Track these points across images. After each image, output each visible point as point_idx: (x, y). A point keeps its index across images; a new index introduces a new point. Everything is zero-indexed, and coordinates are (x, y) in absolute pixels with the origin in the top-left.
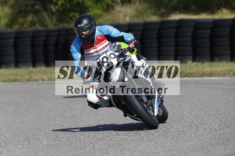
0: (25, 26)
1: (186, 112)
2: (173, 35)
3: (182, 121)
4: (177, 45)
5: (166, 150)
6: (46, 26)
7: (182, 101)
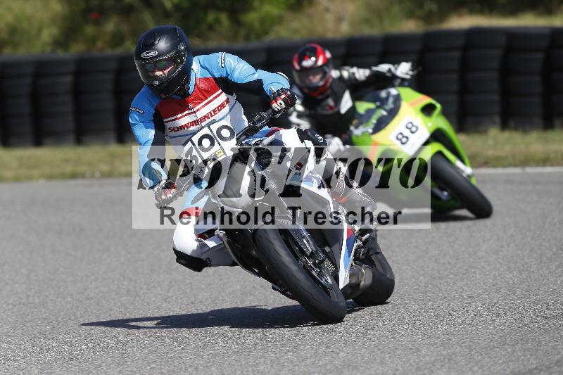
0: (100, 44)
1: (486, 252)
3: (475, 273)
5: (435, 343)
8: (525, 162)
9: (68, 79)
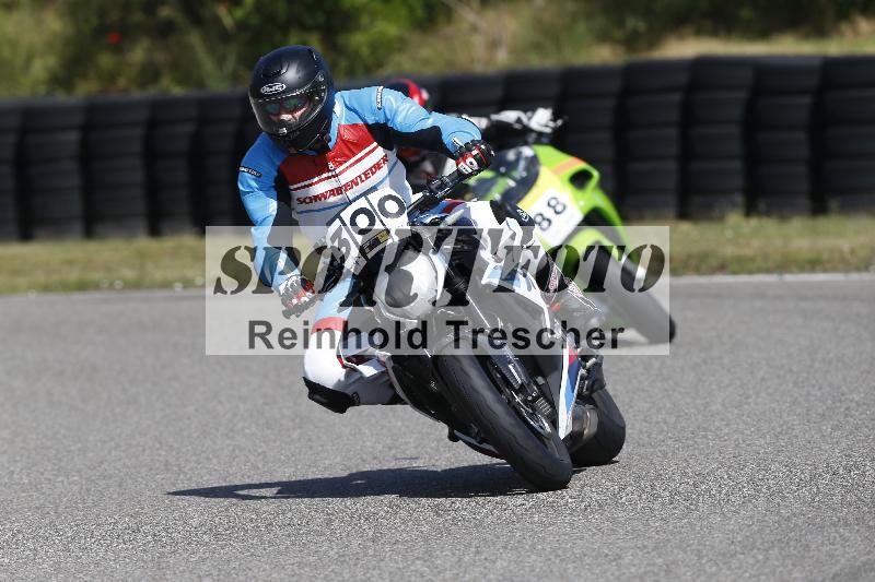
0: (122, 82)
1: (723, 405)
2: (673, 115)
3: (705, 437)
4: (687, 154)
5: (645, 547)
6: (200, 84)
7: (705, 362)
8: (784, 265)
9: (73, 137)
